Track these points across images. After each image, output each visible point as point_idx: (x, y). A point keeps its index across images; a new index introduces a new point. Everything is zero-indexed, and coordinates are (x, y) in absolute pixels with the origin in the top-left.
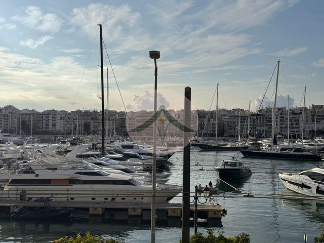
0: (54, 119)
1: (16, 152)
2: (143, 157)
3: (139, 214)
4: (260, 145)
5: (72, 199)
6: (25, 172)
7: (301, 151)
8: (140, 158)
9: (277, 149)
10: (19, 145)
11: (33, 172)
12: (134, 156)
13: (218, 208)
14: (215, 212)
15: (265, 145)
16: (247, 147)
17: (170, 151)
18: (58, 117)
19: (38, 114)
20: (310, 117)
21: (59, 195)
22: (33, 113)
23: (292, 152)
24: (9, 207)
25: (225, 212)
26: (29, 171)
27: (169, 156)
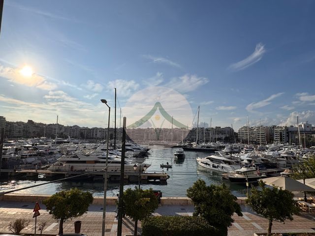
0: (96, 132)
1: (74, 147)
2: (135, 150)
3: (127, 178)
4: (192, 145)
5: (96, 170)
6: (74, 157)
7: (209, 148)
8: (133, 151)
9: (199, 147)
10: (76, 144)
11: (77, 157)
12: (131, 150)
13: (165, 175)
14: (164, 177)
15: (194, 145)
16: (186, 146)
17: (149, 148)
18: (98, 131)
19: (89, 129)
20: (215, 132)
21: (90, 168)
22: (87, 129)
23: (205, 148)
24: (64, 174)
25: (169, 177)
26: (76, 157)
27: (148, 150)
